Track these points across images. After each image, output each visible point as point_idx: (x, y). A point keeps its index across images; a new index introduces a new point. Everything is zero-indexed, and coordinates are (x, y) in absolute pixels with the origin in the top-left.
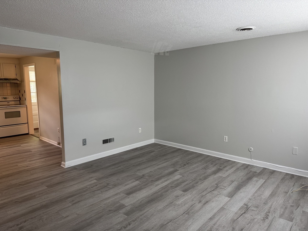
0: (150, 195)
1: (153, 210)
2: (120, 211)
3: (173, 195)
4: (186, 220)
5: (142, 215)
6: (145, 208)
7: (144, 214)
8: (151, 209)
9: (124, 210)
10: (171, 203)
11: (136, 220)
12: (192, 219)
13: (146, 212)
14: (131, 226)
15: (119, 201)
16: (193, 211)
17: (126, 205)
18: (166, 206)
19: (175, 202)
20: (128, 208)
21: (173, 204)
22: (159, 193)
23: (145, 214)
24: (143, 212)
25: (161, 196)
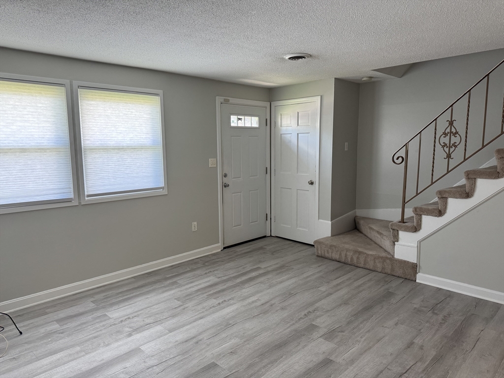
0: (284, 357)
1: (277, 331)
2: (327, 330)
3: (240, 356)
4: (234, 317)
5: (292, 325)
6: (289, 334)
7: (290, 326)
8: (281, 332)
9: (322, 331)
10: (247, 340)
11: (299, 319)
12: (226, 318)
13: (288, 328)
14: (303, 313)
15: (338, 346)
16: (219, 328)
17: (321, 339)
18: (257, 336)
19: (241, 343)
20: (315, 335)
21: (244, 340)
22: (266, 361)
23: (288, 325)
24: (293, 328)
25: (262, 355)
